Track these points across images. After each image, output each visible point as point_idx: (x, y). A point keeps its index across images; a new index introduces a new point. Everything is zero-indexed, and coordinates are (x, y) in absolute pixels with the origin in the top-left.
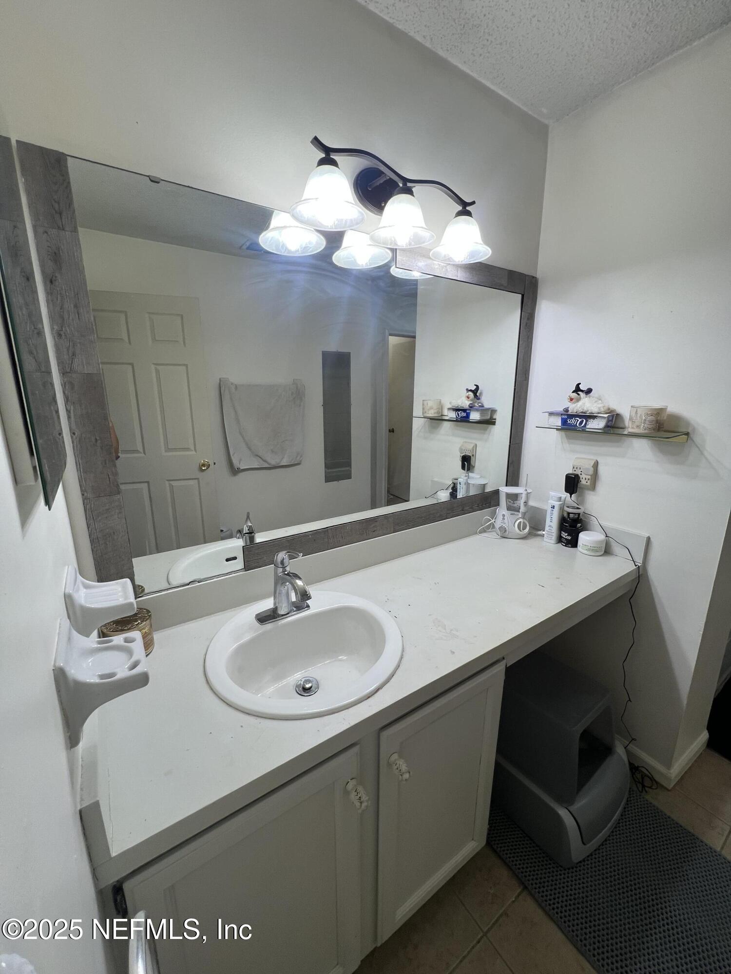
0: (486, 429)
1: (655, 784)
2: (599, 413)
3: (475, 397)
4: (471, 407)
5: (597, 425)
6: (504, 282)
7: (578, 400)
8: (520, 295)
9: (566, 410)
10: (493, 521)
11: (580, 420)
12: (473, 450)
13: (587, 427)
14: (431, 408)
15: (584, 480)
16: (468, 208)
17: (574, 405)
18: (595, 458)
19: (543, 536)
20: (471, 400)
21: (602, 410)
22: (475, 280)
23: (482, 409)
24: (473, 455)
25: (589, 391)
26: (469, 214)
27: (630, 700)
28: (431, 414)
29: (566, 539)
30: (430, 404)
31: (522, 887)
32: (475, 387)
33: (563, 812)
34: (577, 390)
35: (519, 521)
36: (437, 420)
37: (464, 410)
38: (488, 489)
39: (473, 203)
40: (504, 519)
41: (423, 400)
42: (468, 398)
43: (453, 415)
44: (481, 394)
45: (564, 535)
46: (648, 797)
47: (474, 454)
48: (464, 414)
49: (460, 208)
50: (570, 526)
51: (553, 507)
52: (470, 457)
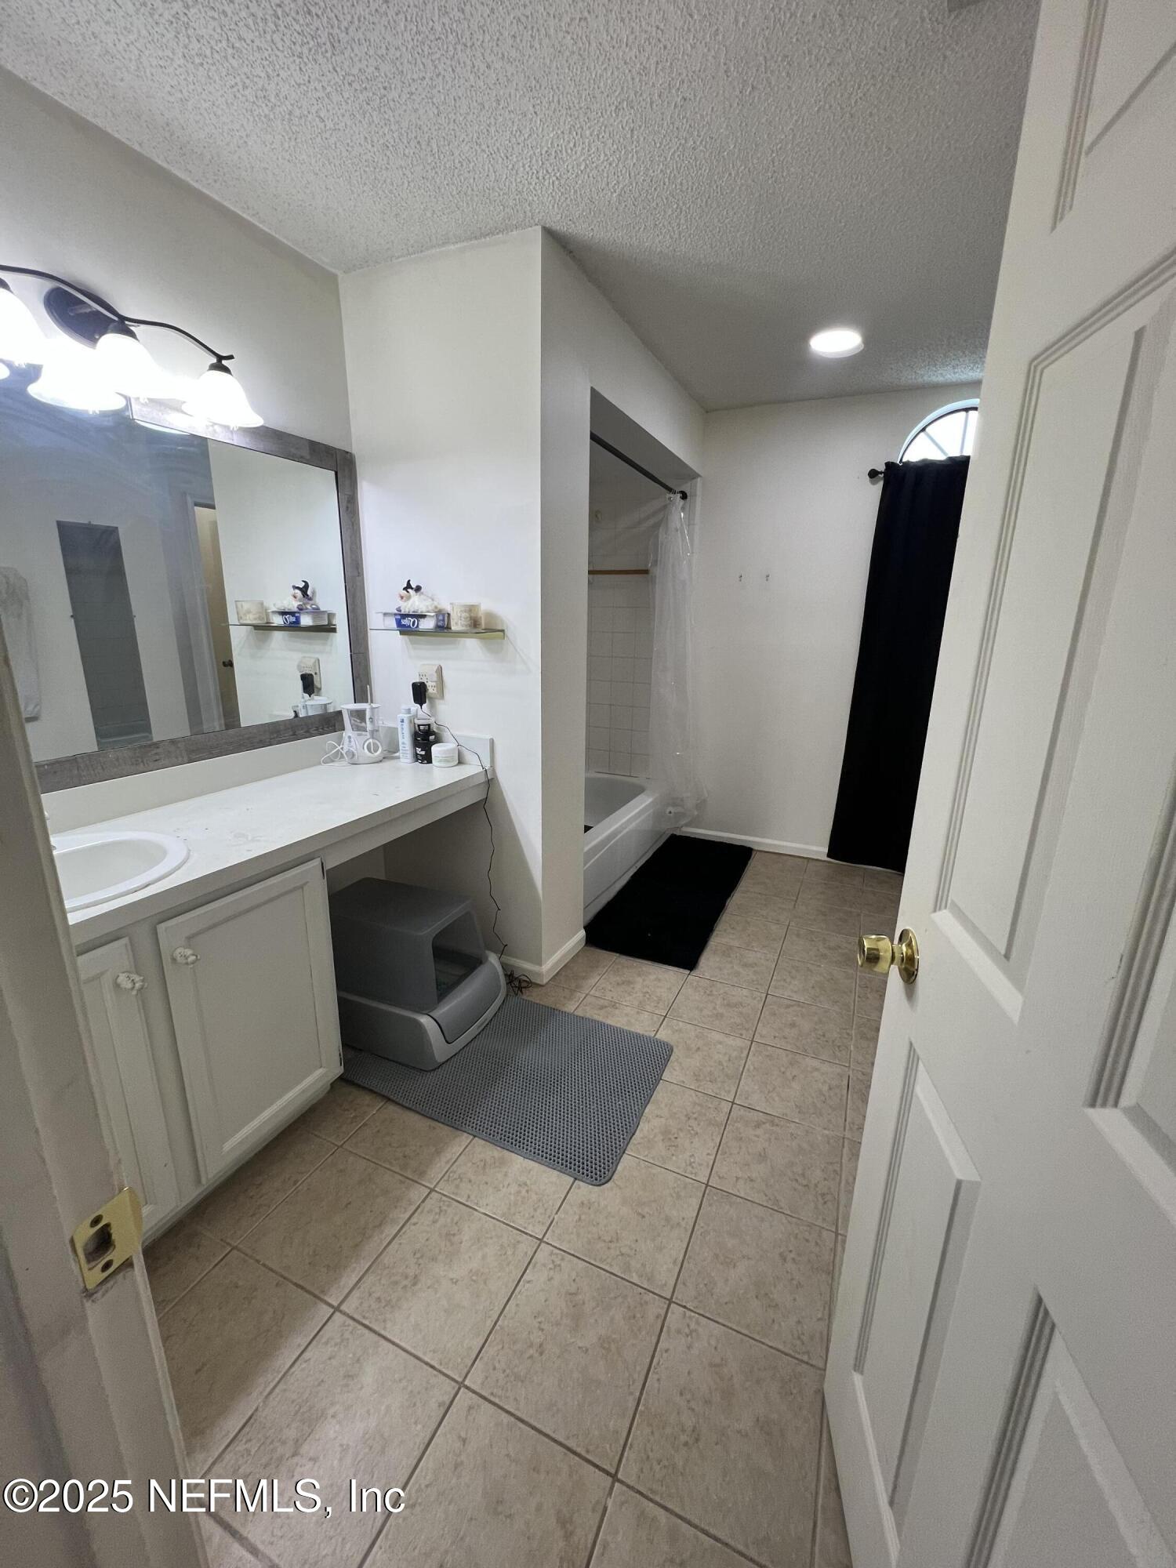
0: (327, 639)
1: (530, 984)
2: (428, 612)
3: (304, 596)
4: (300, 609)
5: (428, 624)
6: (306, 453)
7: (409, 598)
8: (333, 472)
9: (399, 610)
10: (339, 748)
11: (412, 620)
12: (315, 666)
13: (420, 627)
14: (249, 612)
15: (431, 690)
16: (224, 362)
17: (406, 604)
18: (437, 663)
19: (398, 758)
20: (300, 601)
21: (430, 608)
22: (261, 447)
23: (316, 612)
24: (316, 674)
25: (418, 589)
26: (226, 370)
27: (499, 909)
28: (250, 619)
29: (421, 755)
30: (246, 606)
31: (385, 1101)
32: (304, 584)
33: (424, 1020)
34: (409, 586)
35: (368, 742)
36: (264, 628)
37: (292, 614)
38: (331, 710)
39: (231, 357)
40: (350, 741)
41: (236, 601)
42: (295, 597)
43: (278, 621)
44: (314, 593)
45: (419, 750)
46: (524, 997)
47: (317, 671)
48: (293, 619)
49: (214, 360)
50: (423, 740)
51: (402, 721)
52: (311, 675)
